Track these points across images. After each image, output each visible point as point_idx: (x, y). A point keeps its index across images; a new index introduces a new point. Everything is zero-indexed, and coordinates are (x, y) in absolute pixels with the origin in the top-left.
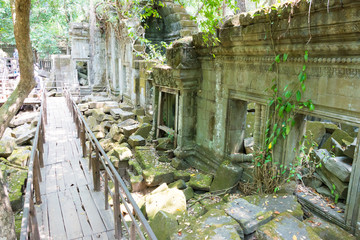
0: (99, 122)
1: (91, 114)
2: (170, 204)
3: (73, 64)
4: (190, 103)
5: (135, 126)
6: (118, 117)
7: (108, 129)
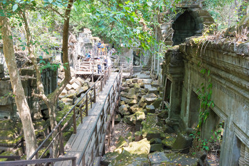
0: (136, 93)
1: (133, 87)
2: (139, 150)
3: (131, 51)
4: (177, 89)
5: (154, 99)
6: (147, 91)
7: (140, 98)
